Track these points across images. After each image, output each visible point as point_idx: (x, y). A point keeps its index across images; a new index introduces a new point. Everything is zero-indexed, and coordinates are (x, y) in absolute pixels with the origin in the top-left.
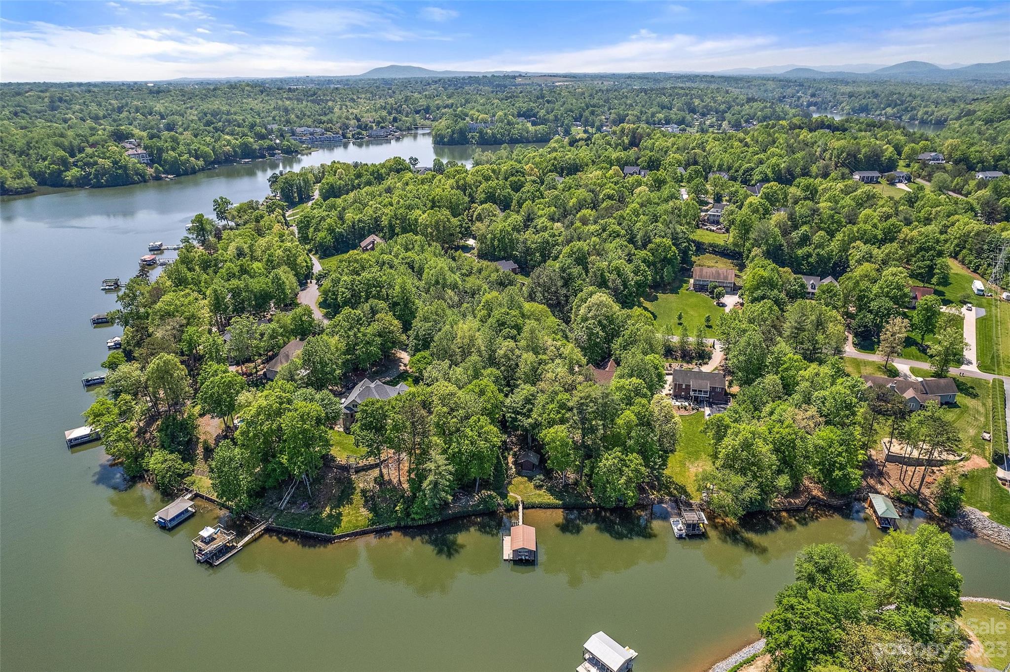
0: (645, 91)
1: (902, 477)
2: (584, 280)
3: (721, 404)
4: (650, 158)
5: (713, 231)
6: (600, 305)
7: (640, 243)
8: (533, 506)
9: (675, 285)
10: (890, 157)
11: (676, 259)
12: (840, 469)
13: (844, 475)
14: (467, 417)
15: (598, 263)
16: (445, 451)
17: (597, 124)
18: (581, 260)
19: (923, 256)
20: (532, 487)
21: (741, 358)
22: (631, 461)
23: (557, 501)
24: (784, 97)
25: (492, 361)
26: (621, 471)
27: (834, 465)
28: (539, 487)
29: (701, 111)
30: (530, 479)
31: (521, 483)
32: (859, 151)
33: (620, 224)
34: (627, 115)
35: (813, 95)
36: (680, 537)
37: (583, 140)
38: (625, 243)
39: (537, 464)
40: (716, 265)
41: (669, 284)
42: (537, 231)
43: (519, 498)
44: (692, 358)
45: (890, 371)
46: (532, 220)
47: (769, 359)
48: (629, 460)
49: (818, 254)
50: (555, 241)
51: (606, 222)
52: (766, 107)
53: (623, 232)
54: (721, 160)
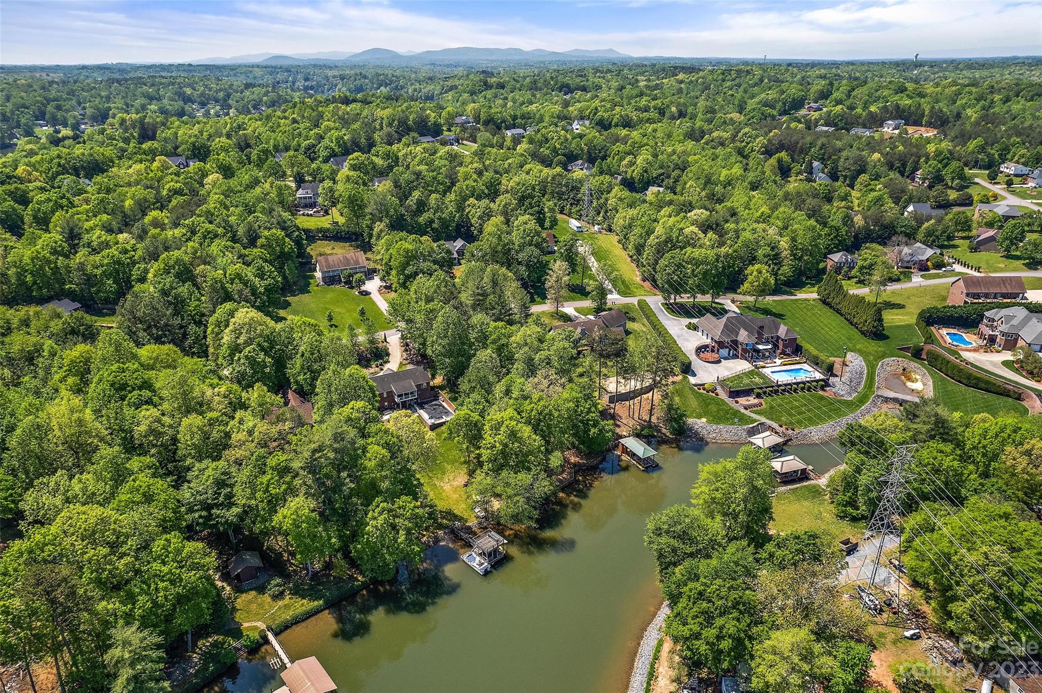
0: (118, 81)
1: (631, 414)
2: (199, 300)
3: (431, 401)
4: (194, 145)
5: (311, 215)
6: (251, 325)
7: (245, 241)
8: (286, 627)
9: (302, 283)
10: (435, 122)
11: (294, 252)
12: (595, 426)
13: (600, 431)
14: (146, 546)
15: (210, 274)
16: (129, 618)
17: (71, 121)
18: (185, 274)
19: (530, 204)
20: (269, 599)
21: (445, 342)
22: (404, 508)
23: (316, 603)
24: (278, 83)
25: (131, 447)
26: (394, 527)
27: (588, 424)
28: (279, 596)
29: (198, 100)
30: (261, 590)
31: (250, 602)
32: (407, 118)
33: (211, 222)
34: (110, 109)
35: (307, 79)
36: (487, 573)
37: (69, 138)
38: (229, 243)
39: (262, 565)
40: (334, 251)
41: (295, 283)
42: (94, 250)
43: (262, 625)
44: (369, 361)
45: (562, 316)
46: (78, 236)
47: (473, 335)
48: (399, 508)
49: (440, 218)
50: (130, 258)
51: (193, 222)
52: (268, 92)
53: (220, 231)
54: (275, 139)
